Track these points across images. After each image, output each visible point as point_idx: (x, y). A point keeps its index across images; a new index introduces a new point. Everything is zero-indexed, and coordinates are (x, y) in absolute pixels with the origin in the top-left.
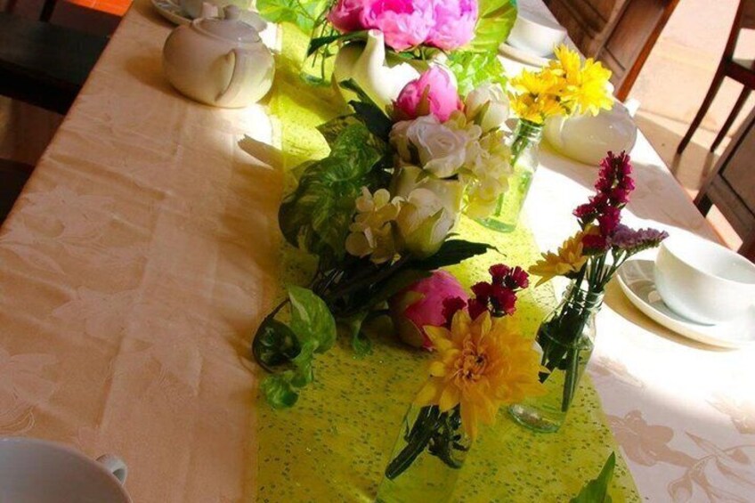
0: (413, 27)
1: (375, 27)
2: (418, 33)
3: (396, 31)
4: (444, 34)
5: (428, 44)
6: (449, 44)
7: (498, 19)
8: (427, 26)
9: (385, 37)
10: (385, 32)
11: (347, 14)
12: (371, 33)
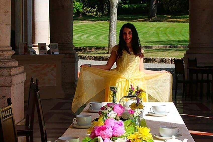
0: (107, 133)
1: (99, 136)
2: (109, 134)
3: (104, 135)
4: (116, 132)
5: (113, 136)
6: (118, 135)
7: (130, 126)
8: (111, 132)
9: (102, 137)
10: (101, 136)
11: (93, 135)
12: (98, 137)
